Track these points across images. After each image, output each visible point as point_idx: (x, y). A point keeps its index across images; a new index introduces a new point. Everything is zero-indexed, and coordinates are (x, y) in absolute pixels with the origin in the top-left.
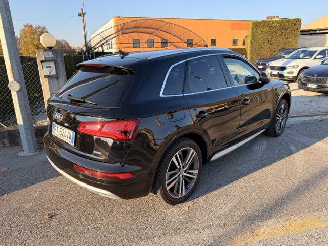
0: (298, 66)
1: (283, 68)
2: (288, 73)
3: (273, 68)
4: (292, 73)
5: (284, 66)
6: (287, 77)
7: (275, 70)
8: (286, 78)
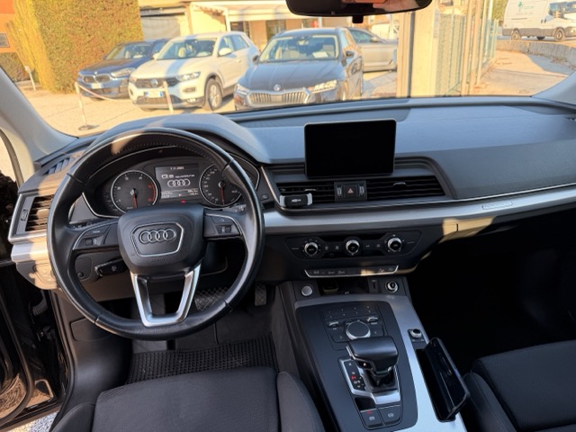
0: (199, 73)
1: (172, 82)
2: (187, 91)
3: (143, 83)
4: (193, 90)
5: (171, 75)
6: (186, 100)
7: (151, 87)
8: (185, 104)
